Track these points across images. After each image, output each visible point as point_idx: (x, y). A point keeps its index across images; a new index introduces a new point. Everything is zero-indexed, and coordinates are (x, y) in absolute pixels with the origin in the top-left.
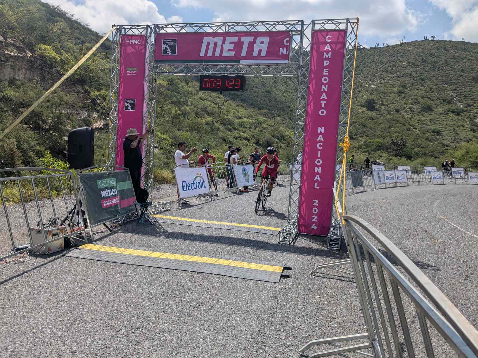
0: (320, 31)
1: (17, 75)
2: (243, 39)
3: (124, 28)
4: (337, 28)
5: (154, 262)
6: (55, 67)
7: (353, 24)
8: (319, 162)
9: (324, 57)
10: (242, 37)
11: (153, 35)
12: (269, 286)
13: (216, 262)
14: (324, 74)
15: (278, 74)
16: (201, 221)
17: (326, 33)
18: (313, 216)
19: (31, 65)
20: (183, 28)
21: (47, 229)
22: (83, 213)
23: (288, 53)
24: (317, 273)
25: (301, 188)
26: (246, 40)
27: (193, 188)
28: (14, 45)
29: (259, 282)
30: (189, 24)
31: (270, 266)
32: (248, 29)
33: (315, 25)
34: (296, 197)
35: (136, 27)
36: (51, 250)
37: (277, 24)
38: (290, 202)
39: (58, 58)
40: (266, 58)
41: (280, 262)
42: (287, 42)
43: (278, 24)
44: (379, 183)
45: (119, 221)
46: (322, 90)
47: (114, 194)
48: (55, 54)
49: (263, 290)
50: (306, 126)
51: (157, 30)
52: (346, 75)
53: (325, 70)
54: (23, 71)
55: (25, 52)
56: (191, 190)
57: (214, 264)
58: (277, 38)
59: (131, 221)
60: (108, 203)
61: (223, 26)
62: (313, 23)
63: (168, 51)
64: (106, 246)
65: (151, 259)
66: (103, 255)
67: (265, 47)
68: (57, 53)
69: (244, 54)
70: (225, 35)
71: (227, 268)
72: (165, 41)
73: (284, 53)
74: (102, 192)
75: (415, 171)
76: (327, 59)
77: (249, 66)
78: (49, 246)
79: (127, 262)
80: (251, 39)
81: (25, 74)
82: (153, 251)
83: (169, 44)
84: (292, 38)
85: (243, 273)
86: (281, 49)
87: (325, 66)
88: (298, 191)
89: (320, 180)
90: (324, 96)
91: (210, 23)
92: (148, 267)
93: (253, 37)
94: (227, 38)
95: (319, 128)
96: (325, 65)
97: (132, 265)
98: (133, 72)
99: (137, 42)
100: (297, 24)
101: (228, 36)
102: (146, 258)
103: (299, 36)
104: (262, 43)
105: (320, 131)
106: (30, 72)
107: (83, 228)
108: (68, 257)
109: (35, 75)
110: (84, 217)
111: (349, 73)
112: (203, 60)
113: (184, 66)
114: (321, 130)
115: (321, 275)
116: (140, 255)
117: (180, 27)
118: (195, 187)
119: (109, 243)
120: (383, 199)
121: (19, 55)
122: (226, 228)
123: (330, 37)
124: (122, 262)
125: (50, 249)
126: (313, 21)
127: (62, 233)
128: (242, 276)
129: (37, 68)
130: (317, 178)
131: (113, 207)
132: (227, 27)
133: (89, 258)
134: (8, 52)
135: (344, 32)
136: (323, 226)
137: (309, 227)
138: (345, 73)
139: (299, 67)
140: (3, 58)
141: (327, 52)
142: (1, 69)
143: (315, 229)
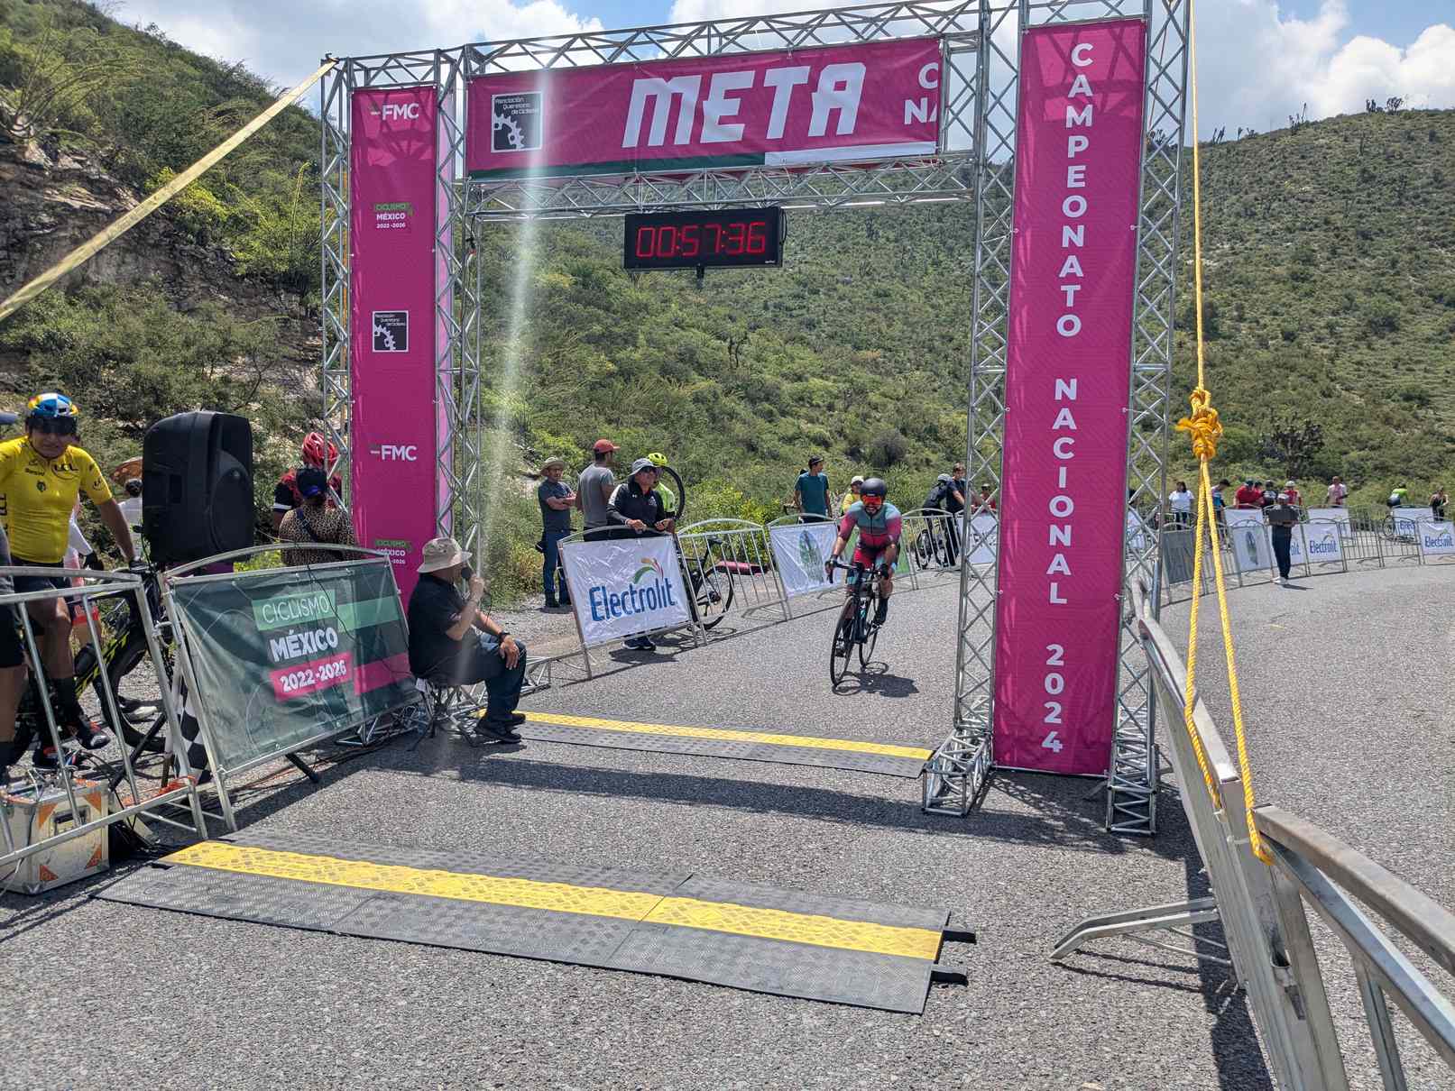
0: (1047, 29)
1: (93, 268)
2: (773, 77)
3: (363, 68)
4: (1114, 14)
5: (433, 923)
6: (215, 239)
8: (1062, 506)
9: (1069, 125)
10: (769, 72)
12: (886, 1028)
13: (675, 914)
14: (1071, 184)
15: (902, 197)
17: (1072, 34)
18: (1048, 705)
19: (138, 236)
20: (561, 52)
21: (31, 801)
22: (190, 727)
23: (933, 118)
24: (1079, 952)
25: (1000, 604)
26: (784, 80)
27: (629, 606)
28: (82, 178)
29: (844, 1011)
30: (583, 36)
31: (889, 931)
32: (790, 43)
33: (1032, 10)
34: (982, 634)
35: (403, 62)
36: (53, 877)
37: (888, 16)
38: (960, 654)
39: (220, 210)
40: (857, 141)
41: (928, 905)
42: (930, 77)
43: (892, 18)
44: (1253, 566)
45: (358, 739)
46: (1065, 244)
47: (323, 647)
48: (208, 200)
49: (857, 1054)
50: (1006, 378)
51: (474, 65)
52: (1152, 186)
53: (1072, 169)
54: (114, 256)
55: (117, 196)
56: (624, 615)
57: (665, 928)
58: (893, 67)
59: (400, 735)
60: (299, 680)
61: (698, 36)
63: (513, 138)
64: (271, 848)
65: (422, 909)
66: (245, 890)
67: (850, 101)
68: (223, 198)
69: (776, 129)
70: (705, 69)
71: (712, 944)
72: (500, 102)
73: (922, 118)
74: (273, 642)
75: (1361, 525)
76: (1079, 129)
77: (799, 171)
78: (43, 861)
79: (326, 925)
80: (800, 74)
81: (119, 265)
82: (443, 867)
83: (515, 112)
84: (948, 62)
85: (775, 970)
86: (910, 106)
87: (1071, 155)
88: (990, 615)
89: (1067, 572)
90: (1072, 266)
91: (652, 29)
92: (403, 946)
93: (808, 68)
94: (715, 77)
95: (1060, 384)
96: (1072, 151)
97: (343, 935)
98: (395, 217)
99: (406, 111)
100: (960, 13)
101: (718, 71)
102: (407, 902)
103: (974, 55)
104: (841, 86)
105: (1064, 395)
106: (137, 260)
107: (187, 781)
108: (112, 905)
109: (150, 265)
110: (197, 741)
111: (1163, 179)
112: (633, 161)
113: (568, 186)
114: (1066, 389)
115: (1094, 964)
116: (385, 886)
117: (551, 49)
118: (638, 605)
119: (291, 832)
120: (1273, 622)
121: (98, 205)
122: (733, 754)
123: (1089, 47)
124: (308, 923)
125: (46, 874)
127: (98, 807)
128: (772, 986)
129: (156, 246)
130: (1059, 564)
131: (319, 693)
132: (715, 41)
133: (187, 907)
134: (61, 199)
135: (1137, 29)
136: (1085, 742)
137: (1032, 743)
138: (1148, 176)
139: (977, 165)
140: (45, 219)
141: (1079, 103)
142: (39, 251)
143: (1056, 750)
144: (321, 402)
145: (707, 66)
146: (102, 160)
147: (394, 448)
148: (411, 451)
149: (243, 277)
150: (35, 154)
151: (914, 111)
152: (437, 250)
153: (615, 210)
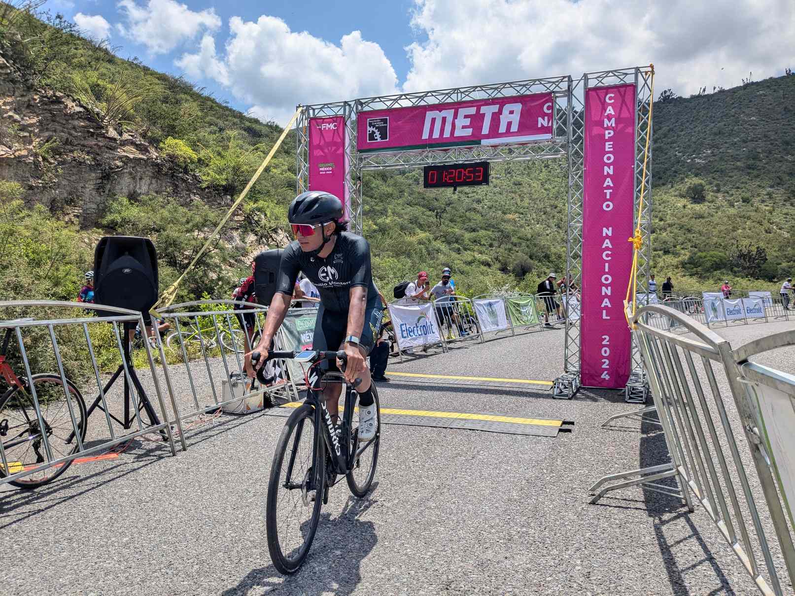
0: (596, 89)
1: (138, 187)
2: (483, 109)
3: (312, 109)
4: (622, 82)
6: (191, 170)
7: (646, 74)
8: (607, 279)
9: (605, 126)
10: (482, 107)
11: (354, 117)
12: (545, 439)
13: (467, 417)
14: (607, 149)
15: (538, 156)
16: (435, 376)
17: (605, 91)
18: (603, 361)
19: (158, 170)
20: (396, 101)
23: (550, 124)
24: (611, 426)
25: (582, 319)
26: (488, 111)
27: (416, 332)
28: (133, 143)
29: (530, 436)
30: (405, 95)
31: (543, 421)
32: (490, 95)
33: (589, 80)
34: (575, 332)
35: (330, 106)
36: (249, 408)
37: (531, 84)
38: (566, 341)
39: (195, 156)
40: (518, 134)
42: (548, 108)
43: (533, 84)
46: (605, 173)
48: (190, 152)
49: (537, 443)
50: (583, 228)
51: (360, 107)
52: (640, 151)
53: (607, 144)
54: (146, 181)
55: (148, 151)
56: (414, 336)
58: (533, 104)
61: (454, 93)
62: (586, 77)
63: (376, 136)
67: (516, 119)
68: (193, 150)
69: (485, 130)
72: (371, 121)
73: (546, 125)
74: (302, 335)
76: (608, 128)
77: (495, 147)
78: (248, 403)
80: (495, 108)
81: (149, 185)
83: (377, 126)
84: (555, 101)
86: (540, 119)
87: (607, 138)
88: (578, 324)
89: (610, 306)
90: (608, 182)
91: (434, 92)
93: (498, 106)
94: (460, 110)
95: (605, 230)
96: (607, 136)
99: (332, 126)
100: (561, 82)
101: (461, 108)
103: (566, 98)
104: (512, 112)
105: (606, 234)
106: (157, 181)
109: (164, 184)
112: (426, 144)
113: (399, 155)
114: (607, 232)
117: (391, 100)
118: (420, 333)
121: (141, 156)
123: (612, 95)
126: (585, 75)
129: (166, 174)
130: (606, 303)
132: (459, 94)
134: (126, 154)
135: (632, 87)
136: (618, 374)
137: (596, 376)
138: (639, 147)
139: (568, 143)
140: (119, 164)
141: (609, 118)
142: (115, 179)
143: (607, 379)
144: (244, 249)
145: (457, 106)
146: (141, 134)
149: (205, 188)
150: (112, 133)
151: (542, 122)
152: (345, 182)
153: (420, 164)
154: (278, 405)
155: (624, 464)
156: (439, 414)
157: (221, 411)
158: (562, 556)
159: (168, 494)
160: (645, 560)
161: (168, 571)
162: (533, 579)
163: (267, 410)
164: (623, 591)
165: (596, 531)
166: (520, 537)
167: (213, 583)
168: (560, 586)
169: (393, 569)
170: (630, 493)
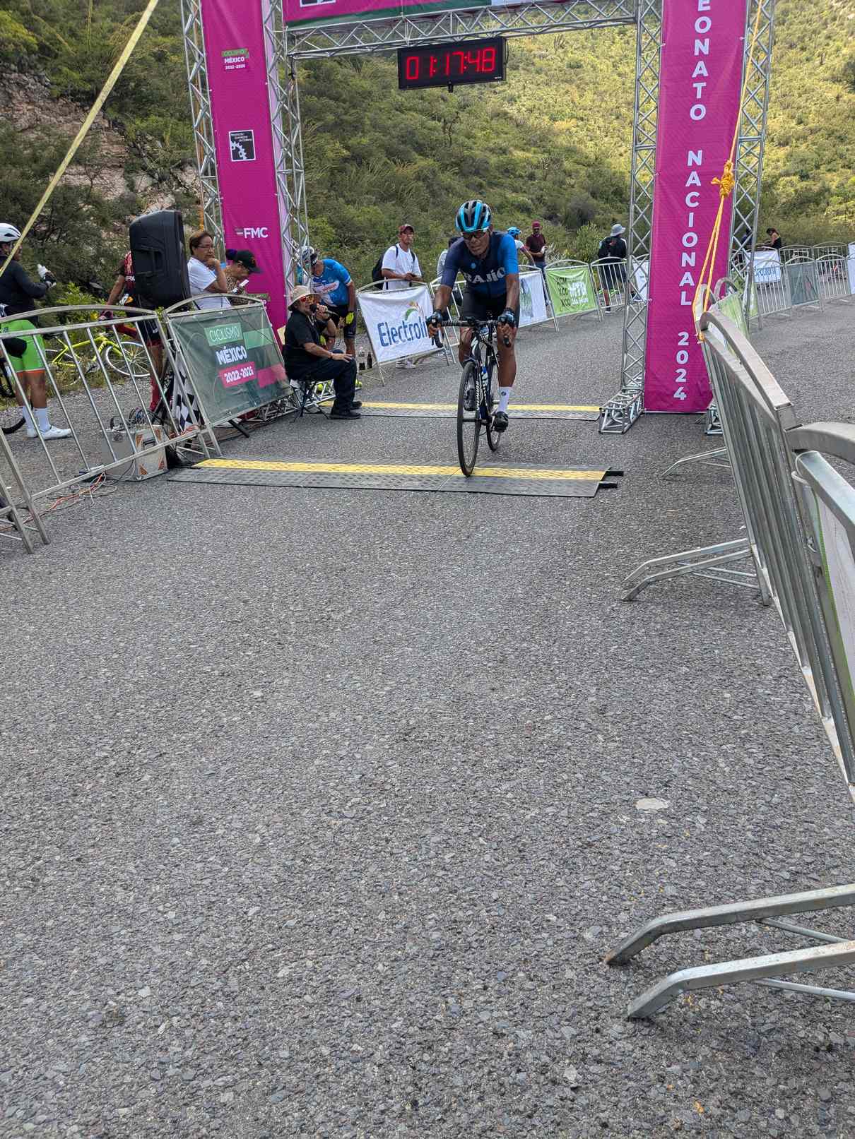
5: (348, 481)
8: (690, 240)
12: (577, 502)
14: (701, 8)
18: (678, 371)
24: (677, 476)
27: (404, 336)
31: (578, 473)
36: (146, 472)
38: (624, 344)
39: (31, 40)
41: (600, 464)
46: (696, 53)
47: (241, 357)
48: (23, 32)
49: (564, 508)
56: (401, 342)
59: (283, 416)
60: (233, 376)
65: (339, 477)
66: (245, 475)
68: (28, 29)
74: (217, 354)
77: (515, 8)
78: (141, 464)
79: (294, 484)
88: (643, 317)
89: (692, 284)
90: (701, 69)
92: (337, 489)
95: (691, 154)
97: (305, 487)
102: (330, 475)
105: (693, 162)
107: (196, 427)
108: (180, 483)
112: (400, 7)
113: (355, 29)
114: (694, 158)
115: (683, 479)
118: (409, 336)
124: (284, 484)
125: (143, 471)
127: (159, 438)
130: (687, 279)
131: (243, 384)
133: (220, 482)
136: (699, 392)
137: (668, 395)
143: (682, 399)
144: (133, 201)
147: (252, 229)
148: (264, 231)
149: (58, 98)
152: (268, 83)
153: (391, 45)
154: (189, 465)
155: (684, 536)
156: (427, 470)
157: (102, 478)
158: (572, 682)
159: (18, 614)
160: (688, 683)
161: (12, 733)
162: (527, 719)
163: (172, 473)
164: (648, 731)
165: (626, 642)
166: (516, 657)
167: (75, 750)
168: (561, 727)
169: (333, 715)
170: (683, 581)
